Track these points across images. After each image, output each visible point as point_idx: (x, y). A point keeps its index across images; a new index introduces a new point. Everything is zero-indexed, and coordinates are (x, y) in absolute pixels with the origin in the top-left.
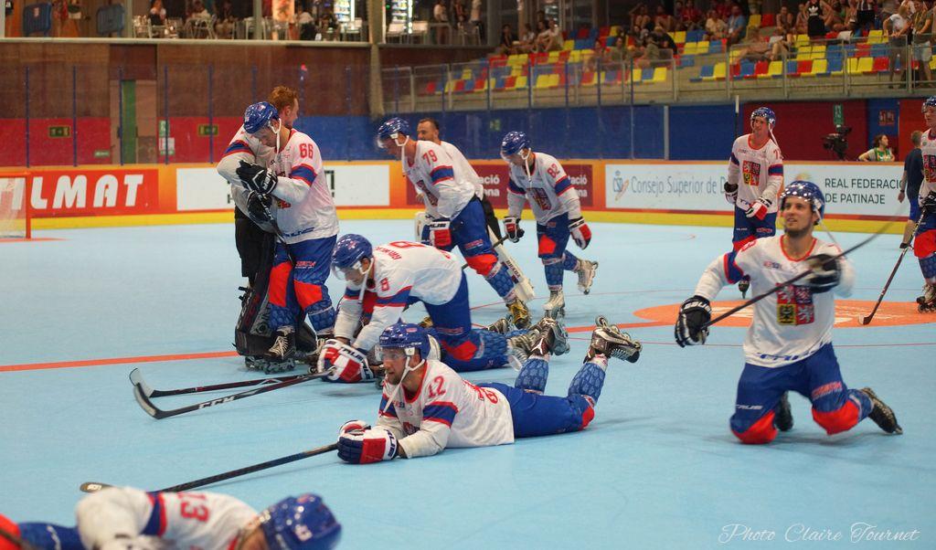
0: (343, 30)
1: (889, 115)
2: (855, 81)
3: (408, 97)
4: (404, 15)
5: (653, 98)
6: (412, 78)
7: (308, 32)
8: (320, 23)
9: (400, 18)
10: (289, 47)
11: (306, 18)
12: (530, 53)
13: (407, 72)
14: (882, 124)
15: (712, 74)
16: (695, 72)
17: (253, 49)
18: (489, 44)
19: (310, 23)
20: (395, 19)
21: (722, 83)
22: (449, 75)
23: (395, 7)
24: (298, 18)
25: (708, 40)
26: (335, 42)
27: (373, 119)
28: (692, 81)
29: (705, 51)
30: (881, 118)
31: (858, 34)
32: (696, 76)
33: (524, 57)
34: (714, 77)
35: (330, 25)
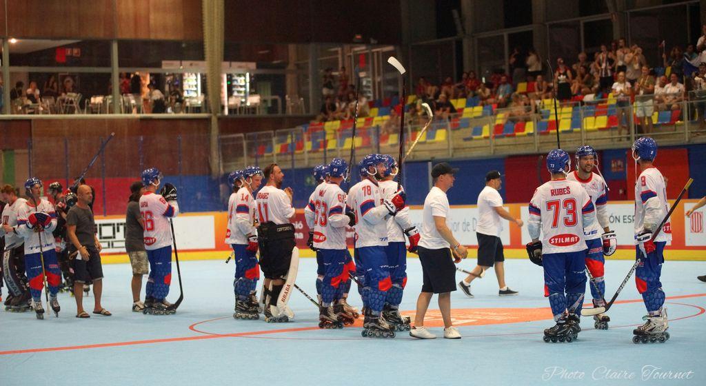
0: (188, 104)
1: (620, 163)
2: (591, 135)
3: (242, 159)
4: (243, 89)
5: (434, 155)
6: (245, 143)
7: (159, 106)
8: (169, 99)
9: (239, 92)
10: (142, 120)
11: (157, 94)
12: (342, 120)
13: (241, 138)
14: (613, 170)
15: (481, 134)
16: (467, 132)
17: (112, 121)
18: (312, 113)
19: (161, 99)
20: (235, 94)
21: (488, 141)
22: (274, 140)
23: (235, 83)
24: (151, 94)
25: (483, 105)
26: (182, 115)
27: (214, 178)
28: (466, 139)
29: (479, 114)
30: (613, 165)
31: (600, 96)
32: (469, 135)
33: (337, 124)
34: (483, 136)
35: (177, 100)
